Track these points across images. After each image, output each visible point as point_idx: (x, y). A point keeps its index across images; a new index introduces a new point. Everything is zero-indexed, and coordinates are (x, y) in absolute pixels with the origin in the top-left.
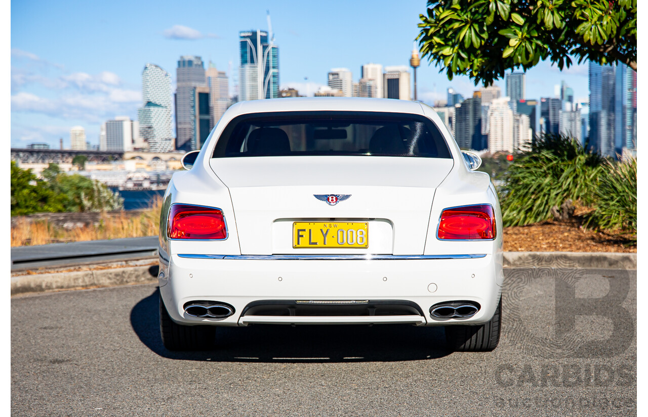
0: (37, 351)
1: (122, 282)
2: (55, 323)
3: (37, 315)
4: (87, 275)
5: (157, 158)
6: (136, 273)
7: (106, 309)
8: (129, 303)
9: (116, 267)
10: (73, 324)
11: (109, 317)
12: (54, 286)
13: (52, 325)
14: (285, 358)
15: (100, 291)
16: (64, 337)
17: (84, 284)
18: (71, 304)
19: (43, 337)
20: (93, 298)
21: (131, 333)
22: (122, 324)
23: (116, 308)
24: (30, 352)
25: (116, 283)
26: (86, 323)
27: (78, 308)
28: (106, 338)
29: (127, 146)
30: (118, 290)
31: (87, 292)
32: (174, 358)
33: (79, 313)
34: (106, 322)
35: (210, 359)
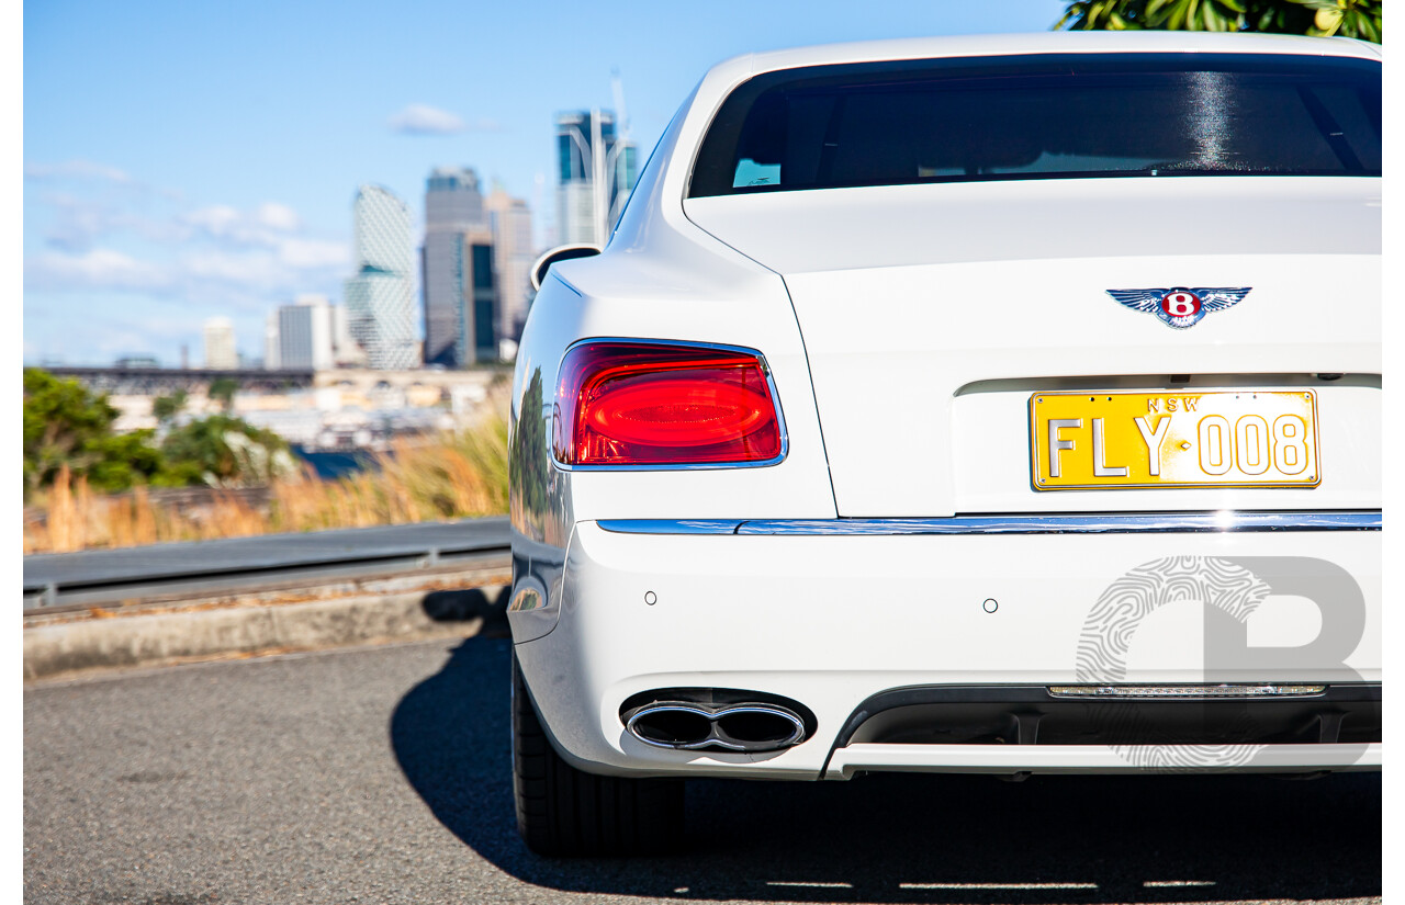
0: (105, 862)
1: (350, 637)
2: (165, 759)
3: (112, 736)
4: (254, 618)
5: (383, 383)
6: (390, 612)
7: (315, 714)
8: (379, 696)
9: (333, 595)
10: (219, 764)
11: (326, 739)
12: (165, 648)
13: (156, 769)
14: (942, 886)
15: (293, 662)
16: (191, 808)
17: (245, 643)
18: (213, 701)
19: (128, 810)
20: (273, 681)
21: (401, 794)
22: (369, 763)
23: (343, 712)
24: (83, 866)
25: (332, 640)
26: (259, 760)
27: (233, 712)
28: (325, 810)
29: (322, 357)
30: (343, 660)
31: (256, 666)
32: (564, 885)
33: (237, 728)
34: (318, 754)
35: (685, 890)
